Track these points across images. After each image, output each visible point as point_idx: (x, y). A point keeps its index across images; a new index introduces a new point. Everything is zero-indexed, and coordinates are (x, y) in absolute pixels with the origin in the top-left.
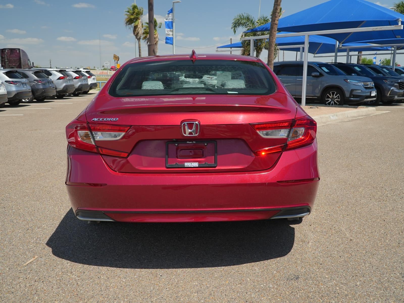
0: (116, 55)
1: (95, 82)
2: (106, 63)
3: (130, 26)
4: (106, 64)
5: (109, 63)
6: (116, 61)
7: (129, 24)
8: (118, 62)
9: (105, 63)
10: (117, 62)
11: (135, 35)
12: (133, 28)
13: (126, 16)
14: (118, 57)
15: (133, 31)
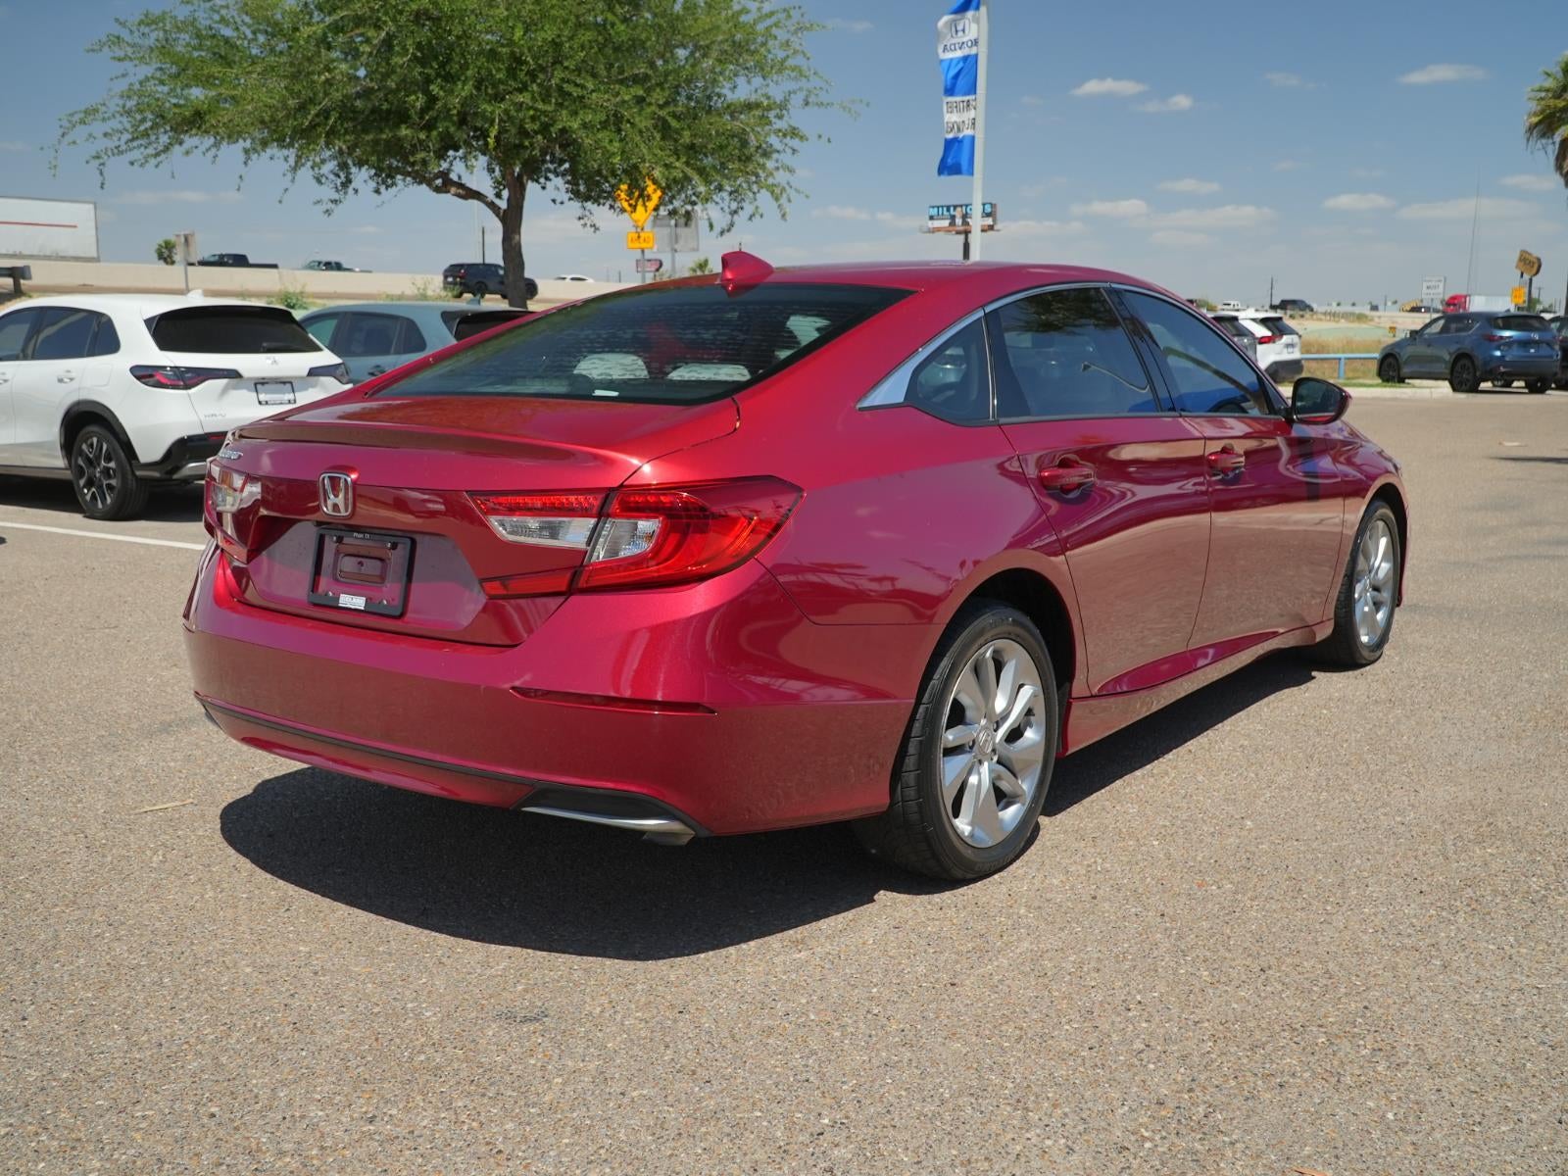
0: (1530, 254)
1: (1296, 355)
2: (1430, 284)
3: (1544, 141)
4: (1429, 291)
5: (1441, 285)
6: (1526, 277)
7: (1543, 135)
8: (1534, 279)
9: (1425, 285)
10: (1531, 280)
11: (1561, 174)
12: (1557, 146)
13: (1534, 106)
14: (1539, 260)
15: (1557, 159)
